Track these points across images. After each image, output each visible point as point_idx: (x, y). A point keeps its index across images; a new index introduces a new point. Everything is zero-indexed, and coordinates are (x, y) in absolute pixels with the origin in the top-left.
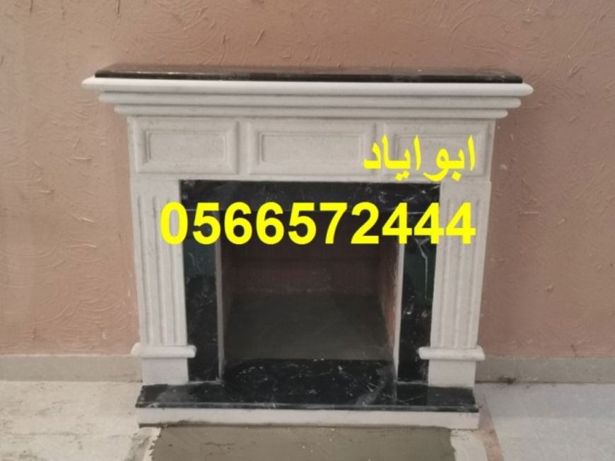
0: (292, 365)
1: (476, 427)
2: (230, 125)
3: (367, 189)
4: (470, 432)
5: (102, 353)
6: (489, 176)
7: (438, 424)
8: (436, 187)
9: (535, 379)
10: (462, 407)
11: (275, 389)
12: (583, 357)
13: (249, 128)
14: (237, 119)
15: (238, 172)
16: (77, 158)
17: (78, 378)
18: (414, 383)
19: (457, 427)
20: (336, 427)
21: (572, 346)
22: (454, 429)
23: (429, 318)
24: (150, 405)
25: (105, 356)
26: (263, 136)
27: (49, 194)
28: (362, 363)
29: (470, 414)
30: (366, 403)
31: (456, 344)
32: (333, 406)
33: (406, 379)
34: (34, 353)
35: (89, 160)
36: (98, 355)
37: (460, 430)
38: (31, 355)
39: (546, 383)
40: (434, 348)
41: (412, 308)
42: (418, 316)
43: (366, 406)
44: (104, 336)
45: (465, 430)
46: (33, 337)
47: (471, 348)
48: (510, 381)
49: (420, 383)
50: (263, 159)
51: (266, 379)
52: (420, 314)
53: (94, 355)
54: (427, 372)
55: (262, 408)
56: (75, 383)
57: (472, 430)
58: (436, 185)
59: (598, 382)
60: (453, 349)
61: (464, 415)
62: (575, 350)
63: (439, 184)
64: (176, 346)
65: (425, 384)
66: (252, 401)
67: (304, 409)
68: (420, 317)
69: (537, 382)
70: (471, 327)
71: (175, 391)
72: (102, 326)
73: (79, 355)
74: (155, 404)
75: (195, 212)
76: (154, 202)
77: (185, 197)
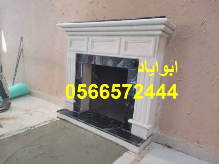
0: (102, 116)
1: (138, 153)
2: (86, 38)
7: (125, 146)
9: (180, 150)
10: (133, 143)
12: (202, 147)
13: (90, 39)
14: (88, 36)
15: (87, 52)
18: (127, 131)
20: (97, 135)
21: (198, 141)
22: (130, 151)
23: (133, 108)
26: (93, 41)
30: (106, 130)
31: (141, 121)
33: (125, 129)
39: (184, 153)
40: (134, 120)
41: (128, 103)
42: (130, 106)
47: (146, 124)
48: (169, 147)
49: (129, 132)
50: (93, 48)
52: (131, 106)
54: (131, 128)
55: (80, 121)
61: (134, 146)
62: (199, 143)
63: (139, 60)
66: (79, 119)
68: (131, 107)
69: (180, 151)
70: (146, 115)
74: (60, 112)
75: (79, 63)
76: (71, 59)
77: (77, 58)
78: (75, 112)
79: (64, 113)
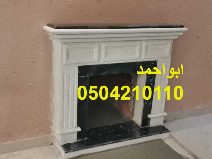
0: (104, 128)
2: (97, 45)
3: (137, 64)
4: (167, 139)
5: (35, 137)
6: (170, 57)
7: (159, 138)
8: (156, 62)
9: (171, 120)
10: (165, 131)
11: (107, 137)
12: (183, 110)
13: (103, 45)
14: (99, 43)
15: (99, 62)
16: (30, 61)
17: (26, 148)
18: (146, 127)
19: (164, 138)
20: (131, 145)
21: (180, 108)
23: (152, 104)
24: (70, 151)
25: (36, 137)
26: (107, 48)
27: (18, 76)
28: (125, 123)
29: (167, 133)
31: (159, 112)
32: (130, 139)
33: (144, 126)
34: (7, 142)
35: (35, 62)
36: (34, 138)
37: (164, 139)
38: (6, 143)
40: (153, 114)
41: (147, 102)
43: (139, 137)
44: (36, 130)
45: (166, 138)
46: (7, 135)
47: (162, 112)
48: (165, 122)
49: (147, 126)
50: (107, 57)
51: (101, 134)
53: (32, 138)
54: (150, 122)
55: (108, 144)
56: (25, 151)
57: (168, 138)
58: (156, 61)
59: (187, 117)
60: (157, 113)
61: (166, 133)
62: (181, 109)
63: (157, 61)
64: (73, 128)
65: (149, 126)
67: (121, 141)
68: (149, 105)
70: (163, 105)
71: (74, 144)
72: (36, 126)
73: (25, 139)
74: (72, 151)
75: (83, 77)
76: (69, 75)
77: (79, 72)
78: (80, 140)
79: (78, 148)
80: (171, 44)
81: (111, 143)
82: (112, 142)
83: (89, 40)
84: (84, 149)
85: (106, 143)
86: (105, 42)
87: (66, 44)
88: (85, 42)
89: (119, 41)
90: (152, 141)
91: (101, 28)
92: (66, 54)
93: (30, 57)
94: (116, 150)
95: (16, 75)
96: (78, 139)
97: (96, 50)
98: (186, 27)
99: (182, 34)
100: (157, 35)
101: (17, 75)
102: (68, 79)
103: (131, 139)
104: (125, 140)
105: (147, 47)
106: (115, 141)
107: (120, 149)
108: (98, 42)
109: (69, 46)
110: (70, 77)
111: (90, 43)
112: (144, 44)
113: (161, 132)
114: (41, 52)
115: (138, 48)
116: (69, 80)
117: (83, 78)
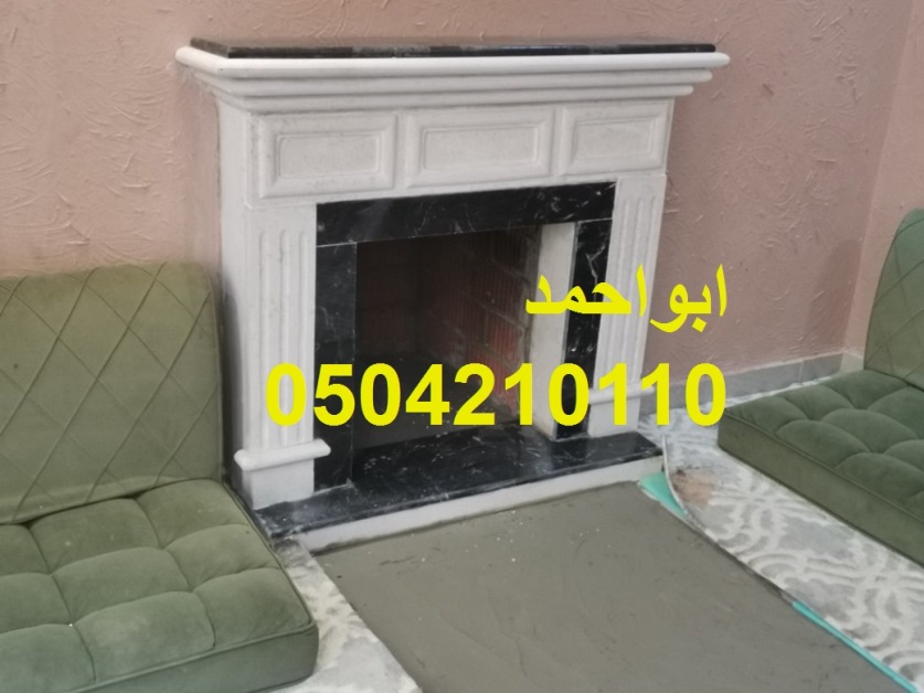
0: (417, 446)
2: (387, 120)
3: (540, 194)
6: (664, 169)
7: (623, 478)
8: (611, 187)
10: (648, 452)
11: (429, 478)
13: (410, 122)
14: (395, 112)
15: (393, 187)
16: (128, 185)
18: (574, 438)
19: (641, 478)
20: (518, 507)
22: (638, 480)
23: (594, 352)
26: (427, 133)
27: (81, 245)
29: (654, 459)
30: (547, 470)
32: (514, 481)
33: (565, 434)
35: (146, 189)
41: (577, 343)
42: (583, 351)
43: (550, 473)
47: (636, 382)
49: (579, 436)
50: (424, 166)
52: (586, 349)
54: (588, 420)
55: (432, 502)
58: (612, 183)
61: (649, 460)
63: (615, 183)
64: (299, 444)
65: (586, 436)
68: (585, 353)
70: (636, 356)
71: (306, 507)
75: (334, 247)
76: (281, 238)
77: (321, 228)
78: (325, 491)
79: (321, 518)
80: (668, 119)
81: (444, 500)
82: (447, 495)
83: (358, 102)
84: (345, 521)
85: (426, 499)
86: (416, 108)
87: (269, 117)
88: (340, 110)
89: (469, 106)
90: (598, 489)
91: (402, 54)
92: (269, 156)
93: (127, 170)
94: (464, 524)
95: (73, 243)
96: (317, 487)
97: (383, 140)
98: (723, 52)
99: (706, 77)
100: (613, 80)
101: (80, 243)
102: (278, 256)
103: (518, 484)
104: (497, 485)
105: (575, 128)
106: (458, 492)
107: (479, 520)
108: (389, 109)
109: (278, 126)
110: (287, 248)
111: (361, 113)
112: (566, 115)
113: (629, 456)
114: (170, 152)
115: (540, 132)
116: (281, 260)
117: (335, 252)
